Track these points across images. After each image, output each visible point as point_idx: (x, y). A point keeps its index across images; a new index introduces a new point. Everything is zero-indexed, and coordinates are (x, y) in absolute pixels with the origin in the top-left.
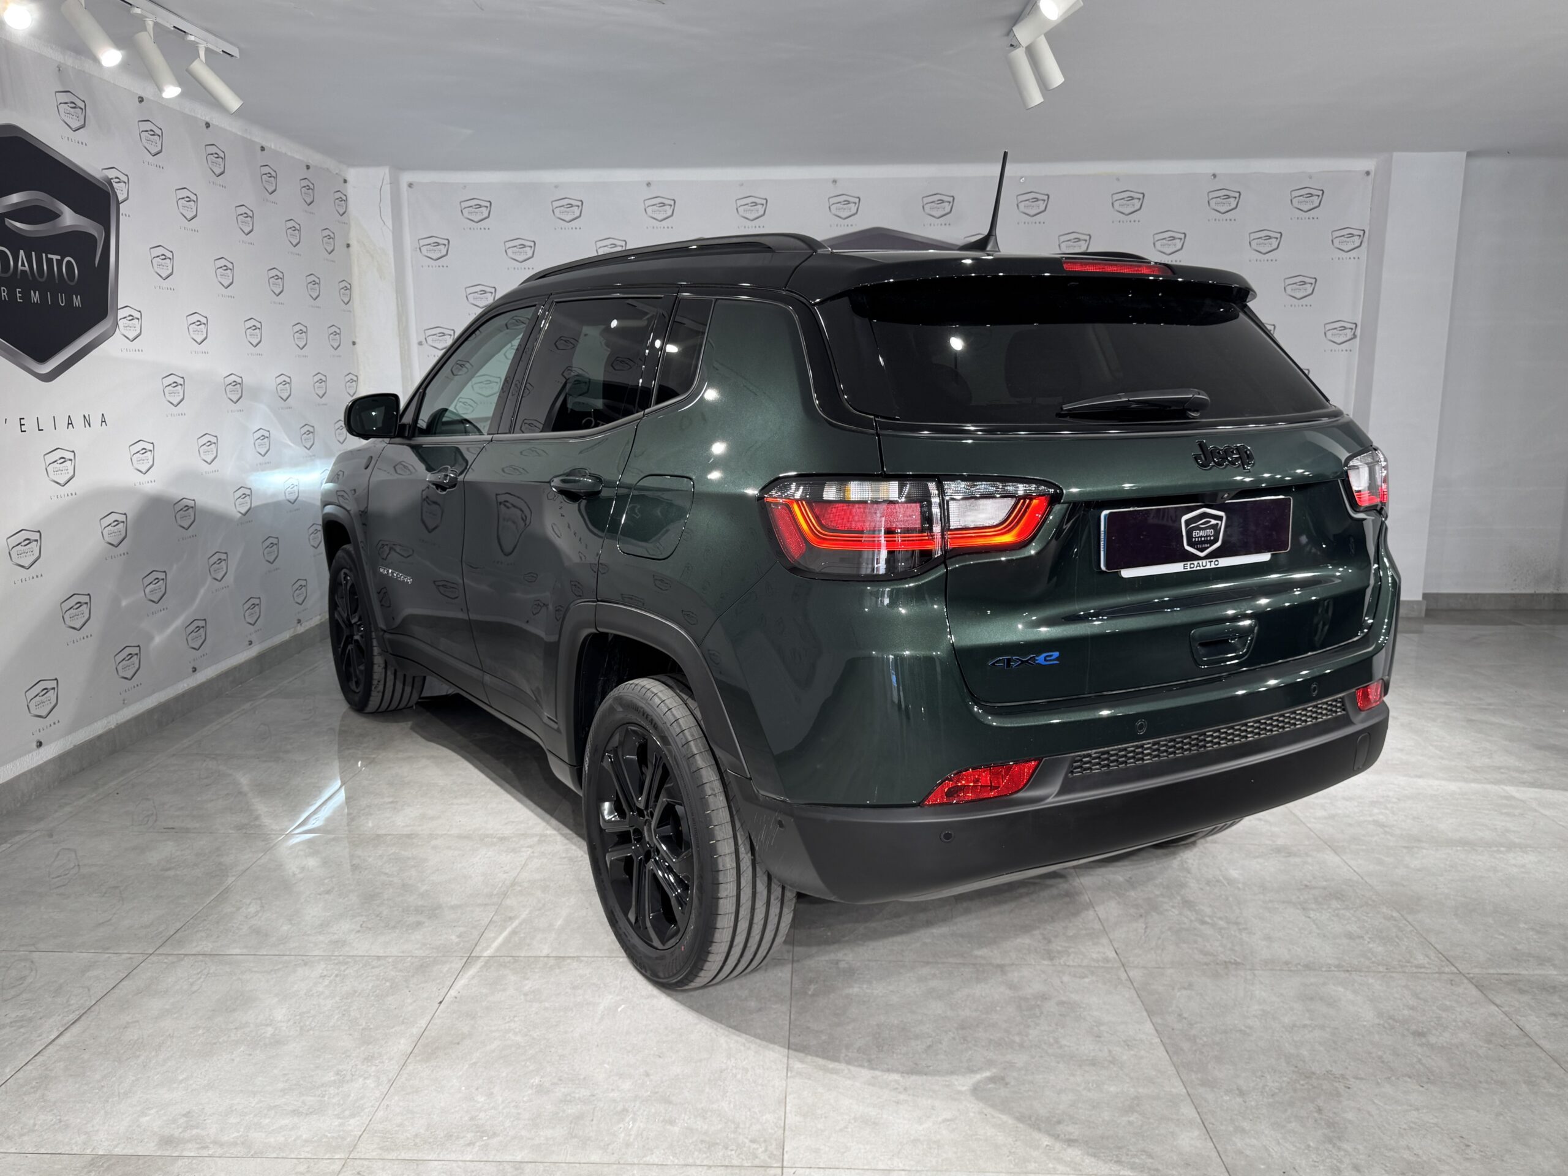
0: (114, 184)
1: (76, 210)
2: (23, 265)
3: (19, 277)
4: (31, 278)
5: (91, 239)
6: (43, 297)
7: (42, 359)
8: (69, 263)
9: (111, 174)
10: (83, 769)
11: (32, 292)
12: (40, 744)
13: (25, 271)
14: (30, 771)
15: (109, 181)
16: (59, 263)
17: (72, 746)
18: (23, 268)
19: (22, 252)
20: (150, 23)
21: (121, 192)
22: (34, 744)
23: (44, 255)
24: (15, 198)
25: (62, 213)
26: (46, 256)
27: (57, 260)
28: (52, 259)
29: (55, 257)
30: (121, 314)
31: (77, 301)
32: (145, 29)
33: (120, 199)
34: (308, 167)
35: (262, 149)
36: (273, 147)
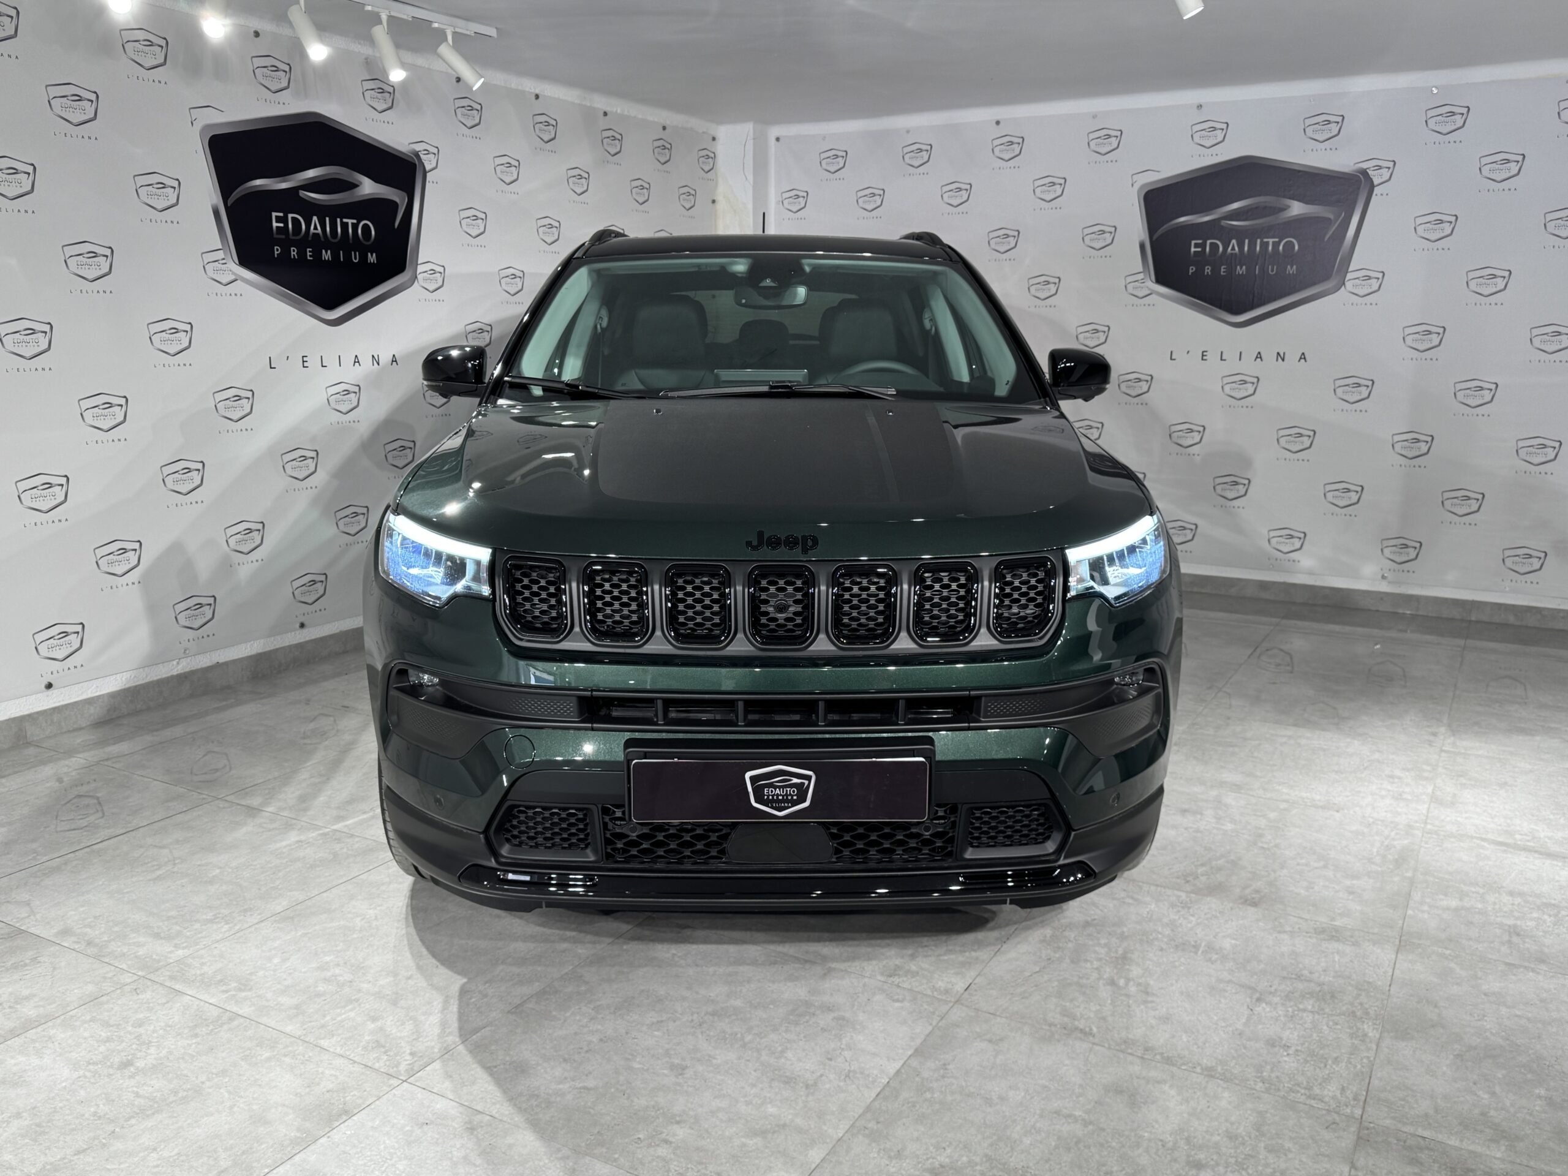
0: (421, 156)
1: (376, 179)
2: (315, 228)
3: (310, 239)
4: (323, 239)
5: (394, 205)
6: (335, 255)
7: (330, 306)
8: (366, 227)
9: (418, 147)
11: (324, 251)
12: (302, 625)
13: (318, 234)
14: (290, 647)
15: (417, 154)
16: (355, 227)
17: (338, 631)
18: (316, 231)
19: (315, 218)
20: (384, 17)
21: (428, 162)
22: (298, 625)
23: (338, 220)
24: (311, 173)
25: (361, 183)
26: (341, 221)
27: (352, 224)
28: (347, 223)
29: (350, 221)
30: (420, 269)
31: (372, 258)
32: (380, 22)
33: (428, 167)
34: (664, 128)
35: (605, 114)
36: (619, 111)
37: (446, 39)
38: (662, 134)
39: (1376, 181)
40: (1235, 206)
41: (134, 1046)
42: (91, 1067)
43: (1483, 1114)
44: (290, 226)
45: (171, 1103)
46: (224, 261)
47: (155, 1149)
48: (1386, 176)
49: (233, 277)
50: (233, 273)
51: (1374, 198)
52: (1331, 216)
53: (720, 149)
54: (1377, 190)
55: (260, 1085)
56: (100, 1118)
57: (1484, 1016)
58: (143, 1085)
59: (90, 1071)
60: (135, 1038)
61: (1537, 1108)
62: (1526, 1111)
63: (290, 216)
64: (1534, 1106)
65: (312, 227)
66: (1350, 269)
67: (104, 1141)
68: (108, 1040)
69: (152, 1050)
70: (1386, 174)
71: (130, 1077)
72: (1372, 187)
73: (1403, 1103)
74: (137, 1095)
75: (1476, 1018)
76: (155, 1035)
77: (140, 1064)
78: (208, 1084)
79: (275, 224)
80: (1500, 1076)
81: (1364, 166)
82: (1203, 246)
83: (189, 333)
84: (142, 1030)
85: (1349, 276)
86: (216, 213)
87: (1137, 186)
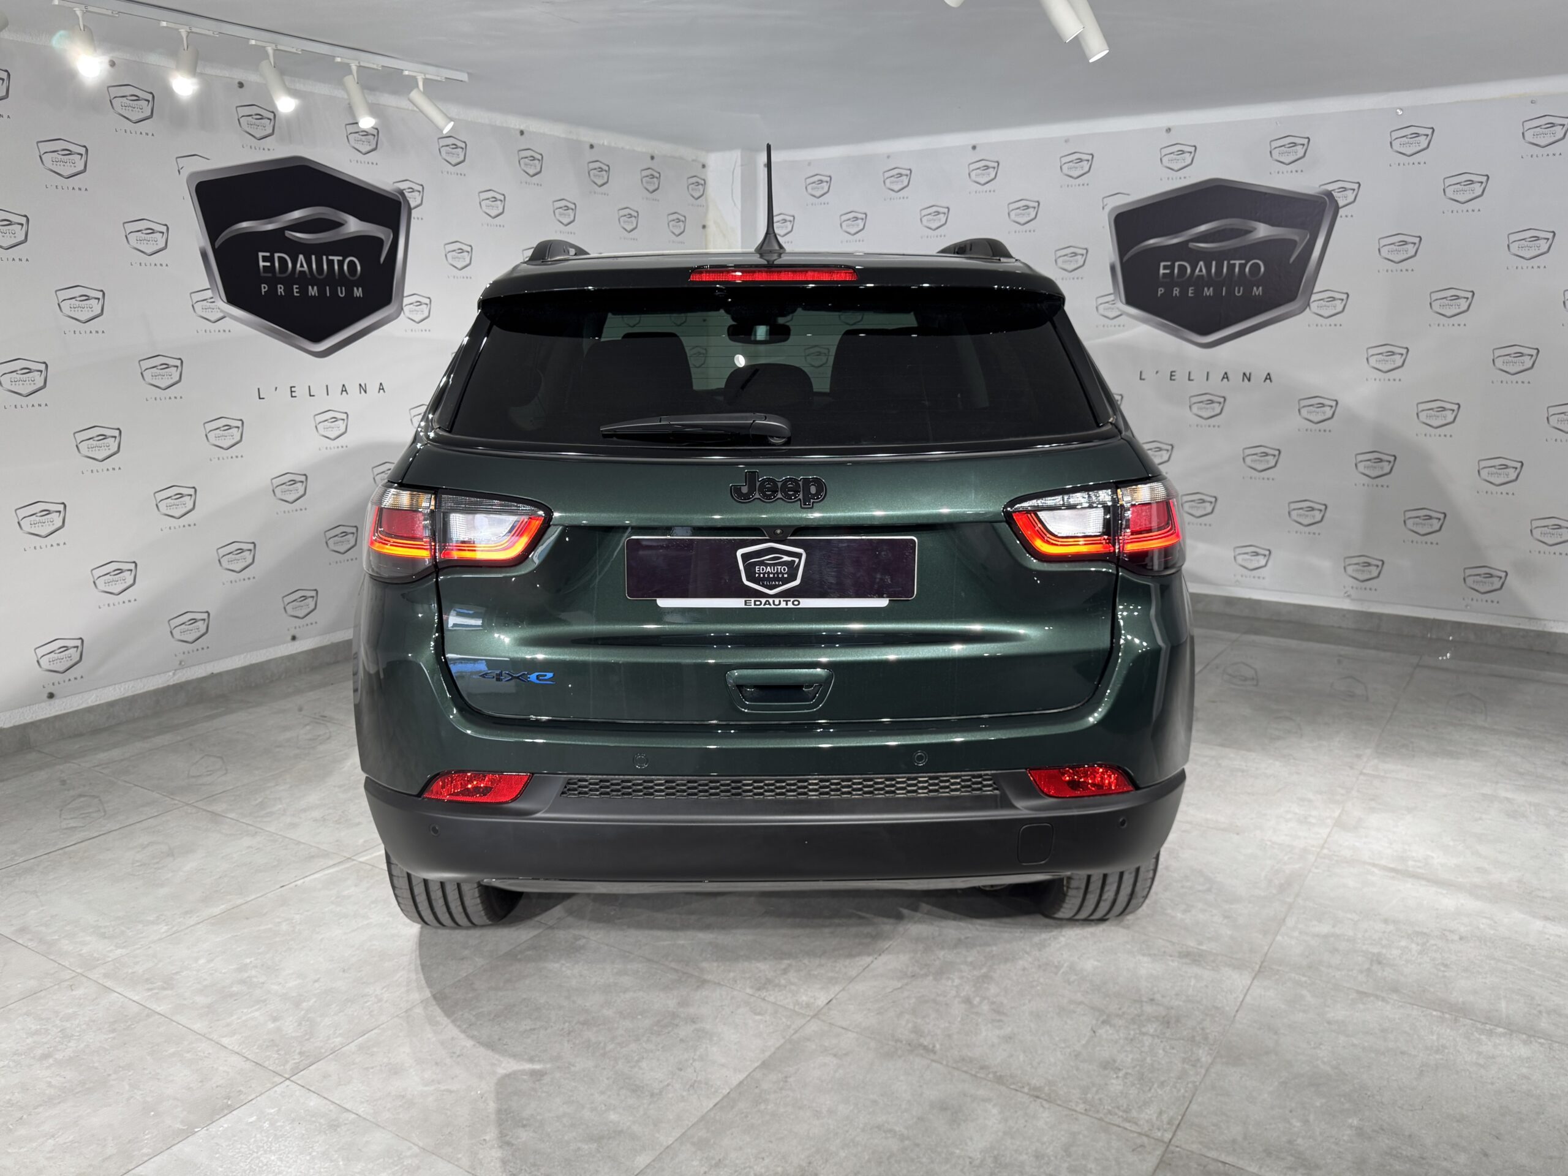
0: (406, 194)
1: (362, 218)
2: (302, 266)
3: (297, 276)
4: (309, 276)
5: (379, 242)
6: (322, 291)
7: (317, 339)
8: (351, 263)
9: (402, 186)
10: (336, 662)
11: (310, 287)
12: (294, 638)
13: (304, 272)
14: (282, 658)
15: (402, 193)
16: (341, 263)
17: (329, 643)
18: (302, 269)
19: (301, 257)
20: (354, 68)
21: (413, 199)
22: (289, 638)
23: (324, 258)
24: (297, 214)
25: (346, 222)
26: (327, 259)
27: (338, 261)
28: (333, 260)
29: (336, 258)
30: (406, 301)
31: (358, 292)
32: (350, 72)
33: (413, 205)
34: (652, 158)
35: (592, 146)
36: (606, 143)
37: (417, 86)
38: (649, 163)
39: (1341, 203)
40: (1203, 228)
41: (57, 1039)
42: (15, 1057)
43: (1290, 1142)
44: (277, 264)
45: (77, 1093)
46: (212, 300)
47: (53, 1136)
48: (1351, 198)
49: (221, 315)
50: (222, 311)
51: (1339, 220)
52: (1297, 238)
53: (711, 176)
54: (1341, 212)
55: (159, 1079)
56: (12, 1105)
57: (1321, 1044)
58: (58, 1075)
59: (14, 1061)
60: (60, 1031)
61: (1345, 1138)
62: (1333, 1140)
63: (276, 255)
64: (1343, 1135)
65: (299, 265)
66: (1315, 291)
67: (11, 1126)
68: (37, 1033)
69: (72, 1044)
70: (1350, 196)
71: (48, 1068)
72: (1337, 209)
73: (1213, 1128)
74: (50, 1085)
75: (1312, 1046)
76: (78, 1029)
77: (59, 1056)
78: (114, 1076)
79: (262, 264)
80: (1318, 1104)
81: (1330, 188)
82: (1172, 267)
83: (180, 368)
84: (68, 1025)
85: (1314, 297)
86: (204, 255)
87: (1107, 209)
